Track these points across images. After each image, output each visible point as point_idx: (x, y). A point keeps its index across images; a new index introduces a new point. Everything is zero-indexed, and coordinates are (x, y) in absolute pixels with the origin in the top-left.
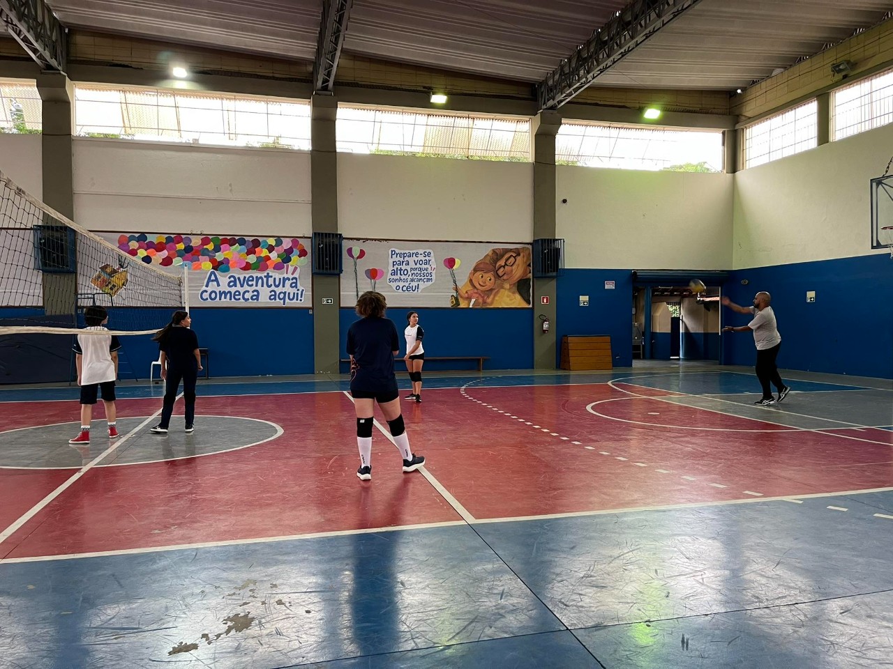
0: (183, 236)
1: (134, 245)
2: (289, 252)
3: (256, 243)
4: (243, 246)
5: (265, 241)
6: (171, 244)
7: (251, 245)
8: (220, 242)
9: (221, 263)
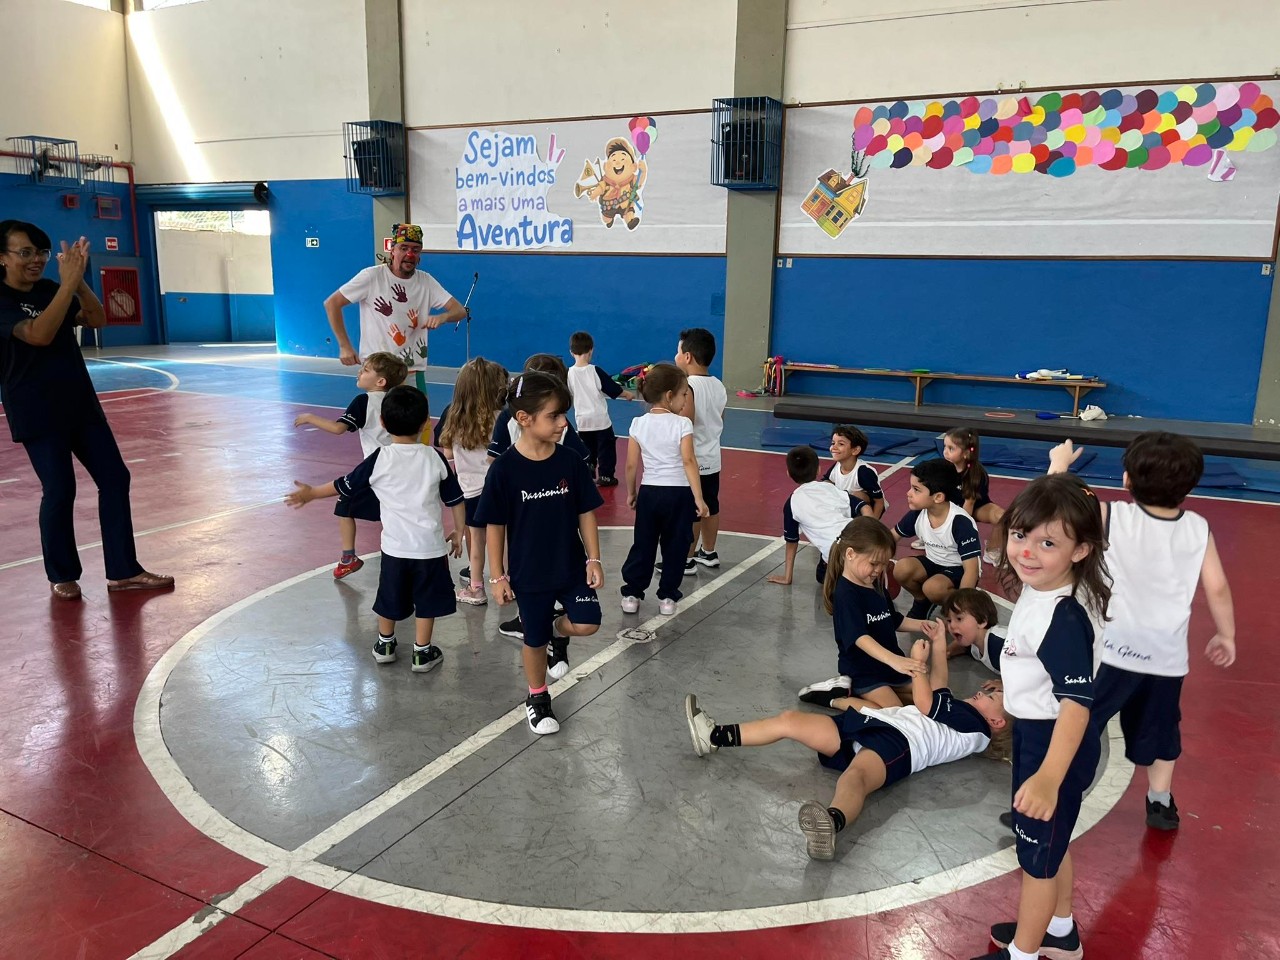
0: (981, 99)
1: (882, 127)
2: (1230, 117)
3: (1148, 101)
4: (1114, 112)
5: (1172, 95)
6: (954, 117)
7: (1133, 107)
8: (1059, 106)
9: (1057, 154)
